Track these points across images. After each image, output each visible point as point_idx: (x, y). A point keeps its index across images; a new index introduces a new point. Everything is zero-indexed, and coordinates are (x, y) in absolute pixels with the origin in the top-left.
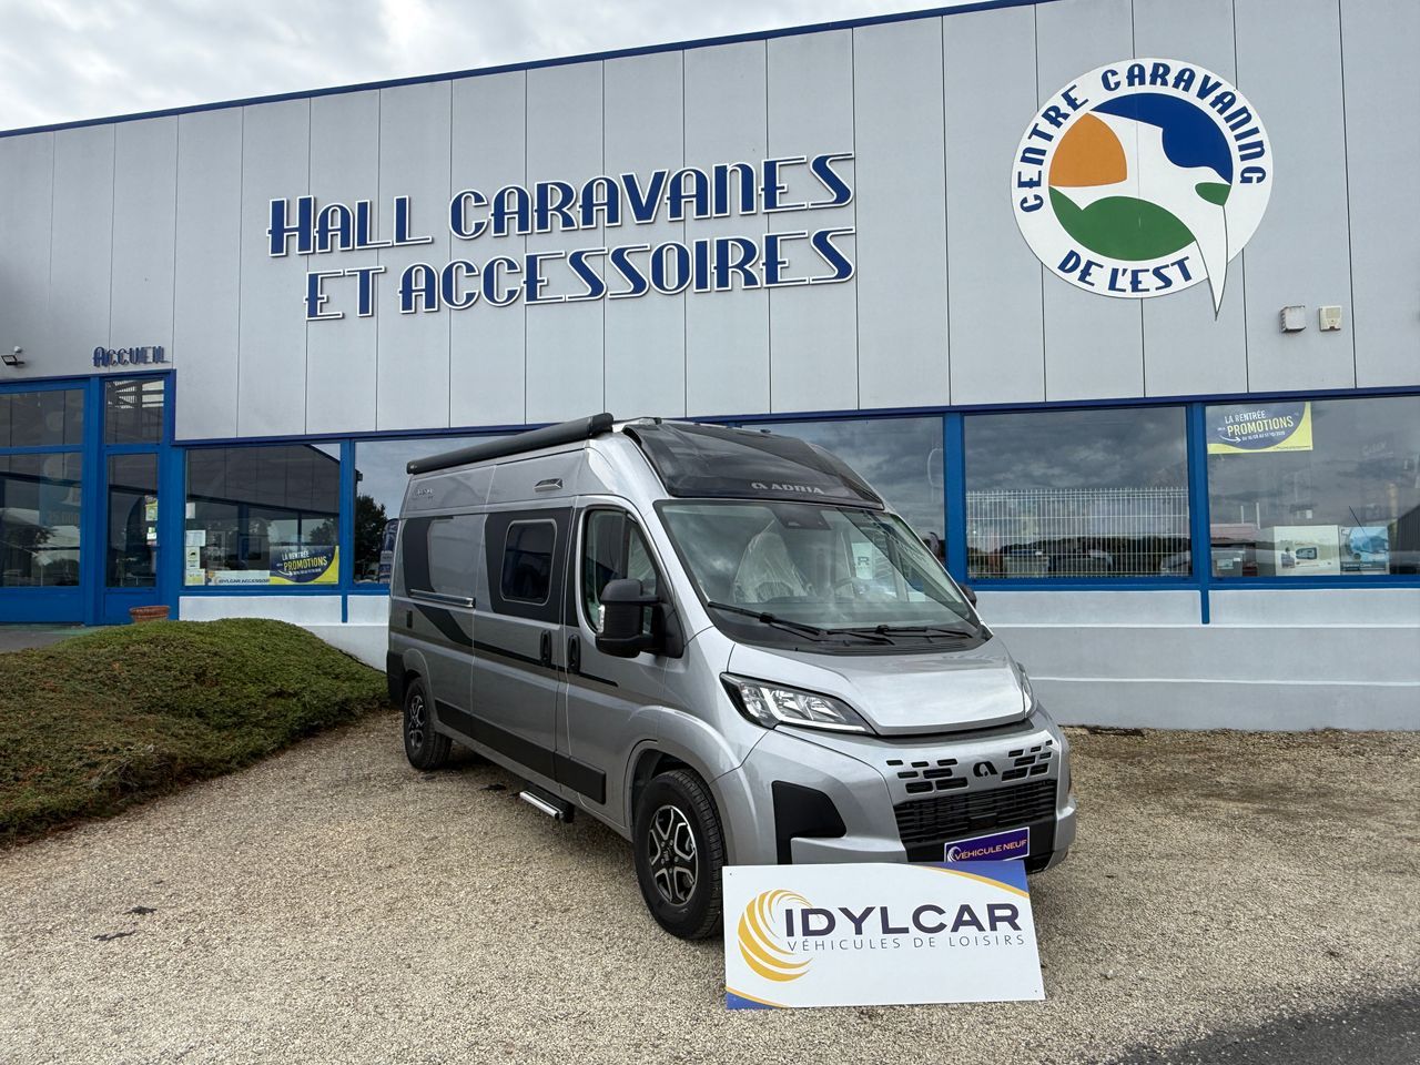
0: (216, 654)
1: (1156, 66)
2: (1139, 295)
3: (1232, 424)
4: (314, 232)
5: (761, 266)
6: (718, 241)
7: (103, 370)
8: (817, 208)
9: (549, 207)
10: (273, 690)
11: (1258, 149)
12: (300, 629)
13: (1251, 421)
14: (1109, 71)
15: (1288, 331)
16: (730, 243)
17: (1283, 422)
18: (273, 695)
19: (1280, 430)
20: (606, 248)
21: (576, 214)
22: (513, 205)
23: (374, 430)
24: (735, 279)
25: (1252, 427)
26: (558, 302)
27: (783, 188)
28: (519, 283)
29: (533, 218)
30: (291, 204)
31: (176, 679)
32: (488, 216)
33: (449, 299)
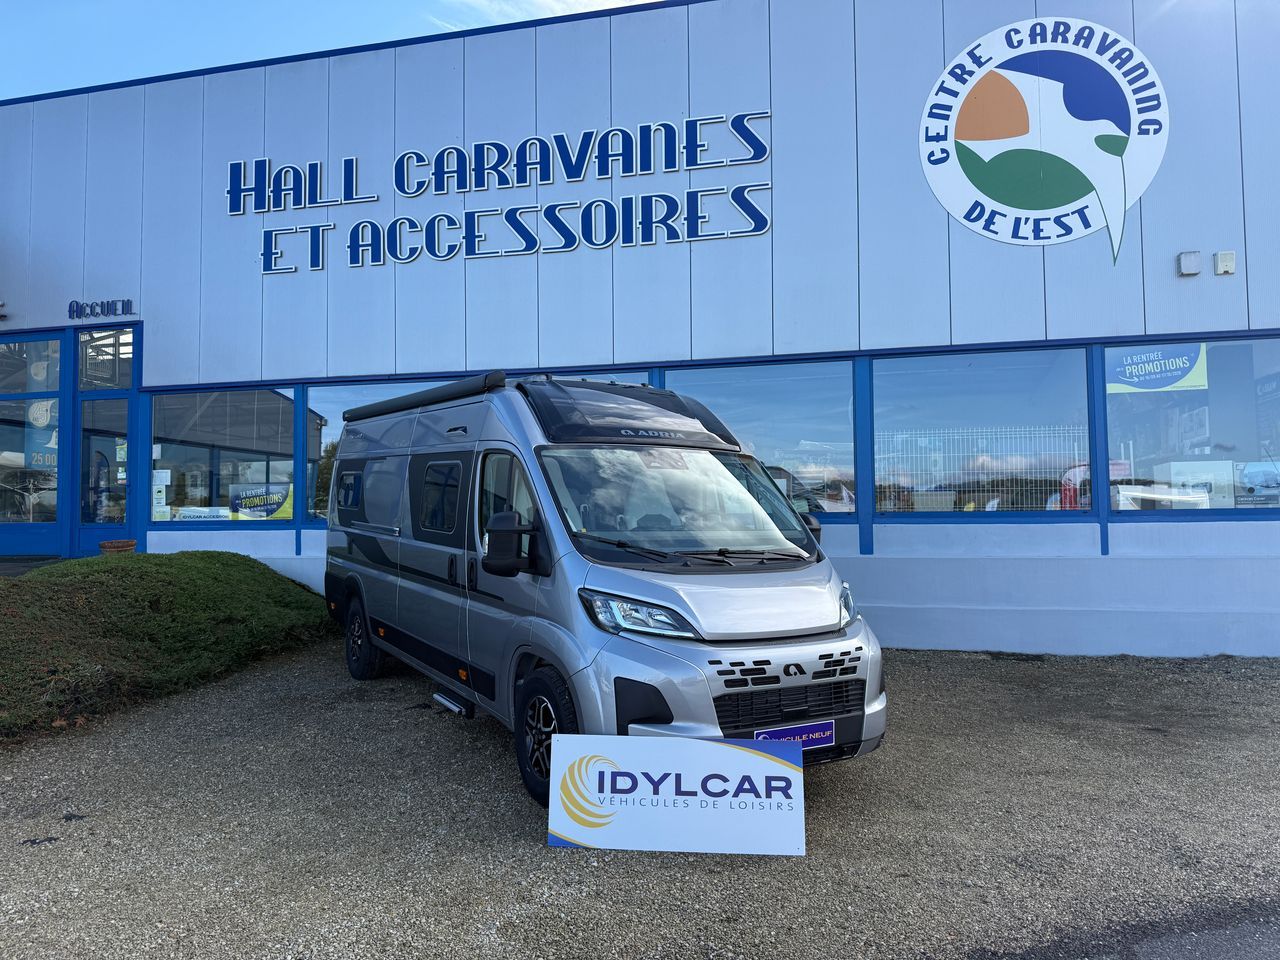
0: (170, 583)
1: (1057, 25)
2: (1041, 242)
3: (1130, 365)
4: (269, 192)
5: (683, 221)
6: (643, 197)
7: (77, 322)
8: (736, 163)
9: (486, 167)
10: (222, 616)
11: (1156, 102)
12: (255, 561)
13: (1148, 361)
14: (1011, 30)
15: (1183, 275)
16: (654, 199)
17: (1180, 362)
18: (223, 621)
19: (1176, 370)
20: (539, 205)
21: (511, 172)
22: (452, 164)
23: (325, 376)
24: (659, 232)
25: (1149, 367)
26: (494, 255)
27: (704, 145)
28: (458, 237)
29: (471, 177)
30: (247, 166)
31: (130, 606)
32: (428, 174)
33: (394, 254)
